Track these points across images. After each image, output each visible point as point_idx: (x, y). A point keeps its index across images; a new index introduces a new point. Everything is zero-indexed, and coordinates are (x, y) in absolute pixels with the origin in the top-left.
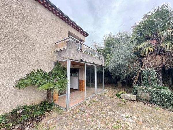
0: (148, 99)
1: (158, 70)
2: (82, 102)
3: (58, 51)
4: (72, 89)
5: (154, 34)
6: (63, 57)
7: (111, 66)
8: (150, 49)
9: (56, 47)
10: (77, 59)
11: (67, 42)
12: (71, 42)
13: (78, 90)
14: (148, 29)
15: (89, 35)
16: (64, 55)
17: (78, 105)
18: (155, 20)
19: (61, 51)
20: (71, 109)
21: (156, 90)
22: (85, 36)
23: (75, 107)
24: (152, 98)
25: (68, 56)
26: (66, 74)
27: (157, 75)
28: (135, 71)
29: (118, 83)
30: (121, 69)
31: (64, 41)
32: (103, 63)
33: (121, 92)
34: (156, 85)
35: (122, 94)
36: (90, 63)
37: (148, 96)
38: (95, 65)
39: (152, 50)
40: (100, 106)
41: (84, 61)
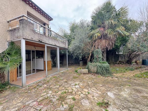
0: (95, 72)
1: (103, 51)
2: (43, 79)
3: (11, 31)
4: (37, 71)
5: (103, 23)
6: (16, 36)
7: (71, 48)
8: (98, 35)
9: (9, 26)
10: (34, 39)
11: (20, 20)
12: (24, 21)
13: (43, 70)
14: (99, 18)
15: (53, 19)
16: (17, 34)
17: (38, 82)
18: (103, 12)
19: (14, 30)
20: (28, 86)
21: (100, 64)
22: (48, 19)
23: (34, 84)
24: (97, 70)
25: (22, 35)
26: (21, 54)
27: (102, 54)
28: (89, 51)
29: (80, 63)
30: (78, 50)
31: (17, 20)
32: (66, 46)
33: (78, 68)
34: (101, 61)
35: (79, 70)
36: (51, 45)
37: (95, 70)
38: (57, 47)
39: (100, 35)
40: (58, 80)
41: (43, 41)
